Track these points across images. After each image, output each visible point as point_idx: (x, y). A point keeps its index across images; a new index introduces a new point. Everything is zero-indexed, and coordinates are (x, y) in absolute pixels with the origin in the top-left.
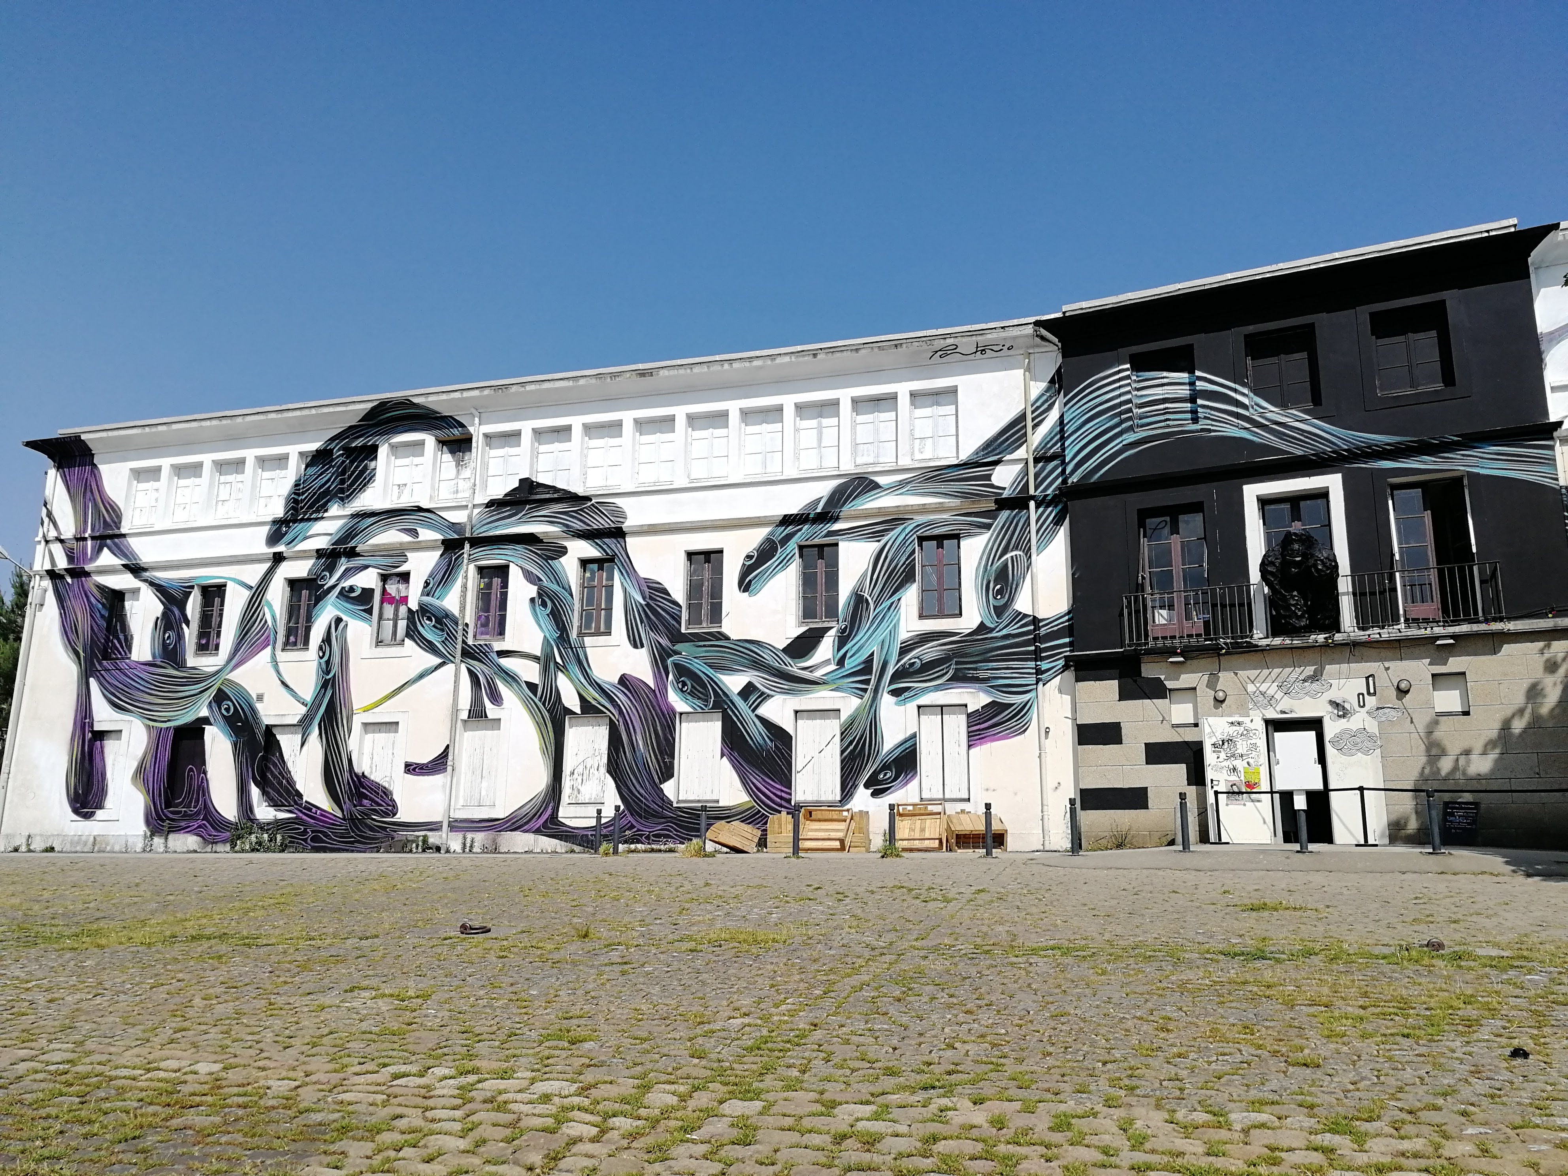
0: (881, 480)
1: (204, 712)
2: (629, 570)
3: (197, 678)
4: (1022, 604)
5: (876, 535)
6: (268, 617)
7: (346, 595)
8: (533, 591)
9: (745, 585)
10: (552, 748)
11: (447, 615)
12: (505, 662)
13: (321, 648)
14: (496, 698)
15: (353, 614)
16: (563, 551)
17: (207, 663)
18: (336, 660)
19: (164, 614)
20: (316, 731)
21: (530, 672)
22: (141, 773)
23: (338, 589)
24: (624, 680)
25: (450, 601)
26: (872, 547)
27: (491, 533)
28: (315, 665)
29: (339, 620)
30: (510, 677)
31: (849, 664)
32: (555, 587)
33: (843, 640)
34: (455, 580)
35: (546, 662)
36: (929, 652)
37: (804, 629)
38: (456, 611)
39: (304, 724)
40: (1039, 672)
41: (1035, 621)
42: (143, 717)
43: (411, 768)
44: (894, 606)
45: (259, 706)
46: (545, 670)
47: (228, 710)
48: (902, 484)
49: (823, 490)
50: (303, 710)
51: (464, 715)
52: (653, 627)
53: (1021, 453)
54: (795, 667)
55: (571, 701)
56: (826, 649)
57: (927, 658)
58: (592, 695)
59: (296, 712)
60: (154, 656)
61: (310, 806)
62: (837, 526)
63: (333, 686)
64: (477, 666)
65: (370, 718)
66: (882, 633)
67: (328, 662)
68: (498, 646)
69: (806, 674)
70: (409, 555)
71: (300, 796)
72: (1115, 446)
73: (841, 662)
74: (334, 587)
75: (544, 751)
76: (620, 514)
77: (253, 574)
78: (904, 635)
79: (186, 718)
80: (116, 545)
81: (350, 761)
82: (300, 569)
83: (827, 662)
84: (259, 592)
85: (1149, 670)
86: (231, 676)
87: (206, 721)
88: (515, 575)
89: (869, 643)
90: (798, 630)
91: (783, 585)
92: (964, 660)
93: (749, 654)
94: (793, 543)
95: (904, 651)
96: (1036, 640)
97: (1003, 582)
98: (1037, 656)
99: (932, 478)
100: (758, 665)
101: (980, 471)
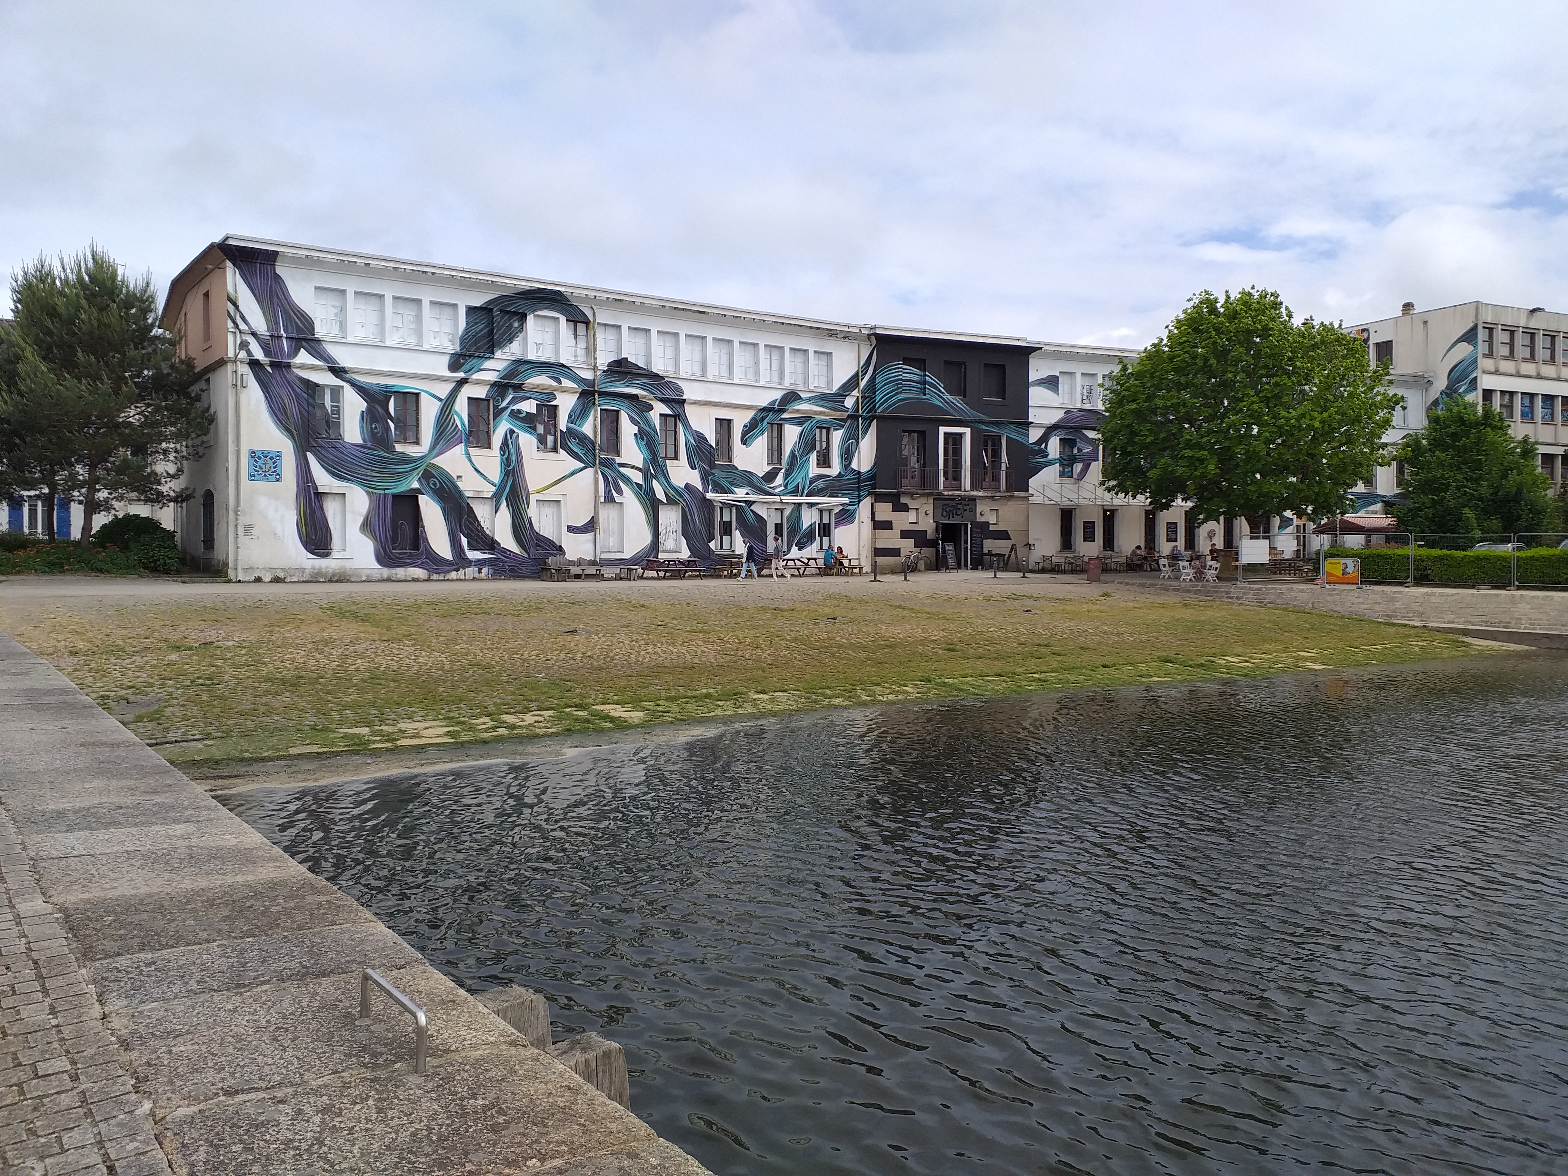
0: (803, 395)
1: (416, 485)
2: (687, 425)
3: (405, 459)
4: (854, 465)
5: (800, 424)
6: (458, 422)
7: (515, 415)
8: (635, 429)
9: (744, 442)
10: (652, 521)
11: (585, 437)
12: (622, 470)
13: (501, 449)
14: (620, 492)
15: (521, 428)
16: (651, 408)
17: (413, 451)
18: (514, 458)
19: (367, 409)
20: (504, 504)
21: (637, 477)
22: (367, 526)
23: (509, 410)
24: (687, 486)
25: (587, 429)
26: (799, 429)
27: (607, 390)
28: (499, 459)
29: (512, 432)
30: (627, 480)
31: (789, 487)
32: (648, 429)
33: (786, 476)
34: (588, 416)
35: (645, 471)
36: (820, 484)
37: (770, 467)
38: (591, 436)
39: (496, 498)
40: (859, 496)
41: (859, 472)
42: (362, 485)
43: (571, 529)
44: (808, 460)
45: (459, 483)
46: (645, 478)
47: (435, 484)
48: (810, 399)
49: (778, 395)
50: (494, 489)
51: (602, 499)
52: (701, 459)
53: (855, 393)
54: (767, 487)
55: (660, 494)
56: (779, 479)
57: (820, 486)
58: (671, 492)
59: (489, 491)
60: (364, 440)
61: (505, 551)
62: (785, 416)
63: (513, 475)
64: (607, 471)
65: (540, 497)
66: (802, 474)
67: (508, 459)
68: (618, 460)
69: (771, 491)
70: (557, 394)
71: (499, 544)
72: (895, 399)
73: (786, 486)
74: (506, 408)
75: (649, 522)
76: (680, 391)
77: (444, 390)
78: (811, 475)
79: (401, 488)
80: (312, 347)
81: (531, 523)
82: (481, 392)
83: (780, 485)
84: (448, 404)
85: (903, 500)
86: (434, 461)
87: (419, 491)
88: (624, 418)
89: (798, 478)
90: (768, 468)
91: (761, 443)
92: (832, 487)
93: (747, 479)
94: (765, 422)
95: (811, 483)
96: (858, 482)
97: (847, 455)
98: (859, 489)
99: (822, 398)
100: (751, 484)
101: (840, 398)
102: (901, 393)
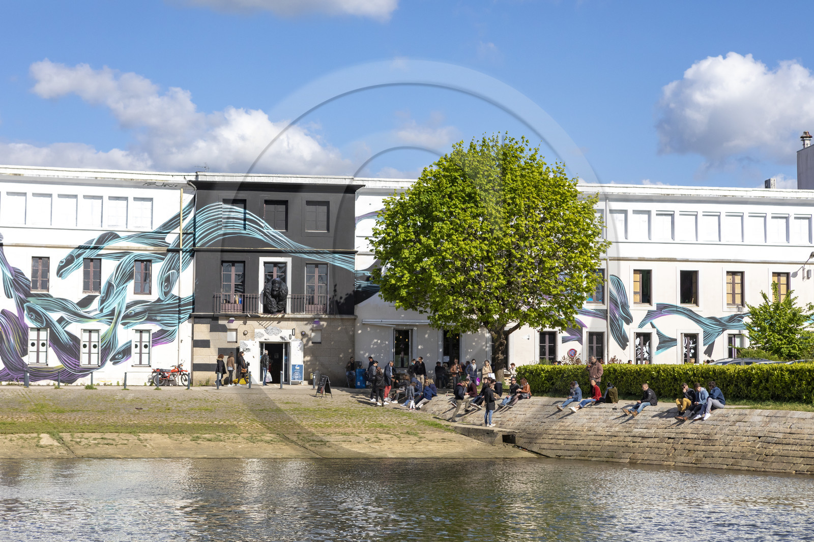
0: (121, 234)
2: (5, 262)
4: (175, 291)
5: (117, 258)
9: (60, 274)
24: (3, 312)
26: (117, 263)
31: (105, 311)
33: (103, 301)
36: (138, 308)
37: (86, 295)
40: (180, 319)
41: (179, 299)
44: (124, 289)
48: (129, 237)
49: (96, 236)
52: (17, 290)
53: (177, 230)
54: (82, 311)
56: (95, 304)
57: (137, 311)
62: (102, 252)
66: (119, 299)
69: (86, 314)
72: (215, 234)
73: (101, 310)
78: (128, 300)
83: (96, 310)
85: (221, 322)
89: (113, 303)
90: (82, 295)
91: (77, 275)
92: (151, 312)
93: (61, 304)
94: (81, 258)
95: (128, 307)
96: (179, 306)
97: (168, 282)
98: (179, 312)
99: (142, 236)
100: (65, 309)
101: (161, 235)
102: (220, 229)
